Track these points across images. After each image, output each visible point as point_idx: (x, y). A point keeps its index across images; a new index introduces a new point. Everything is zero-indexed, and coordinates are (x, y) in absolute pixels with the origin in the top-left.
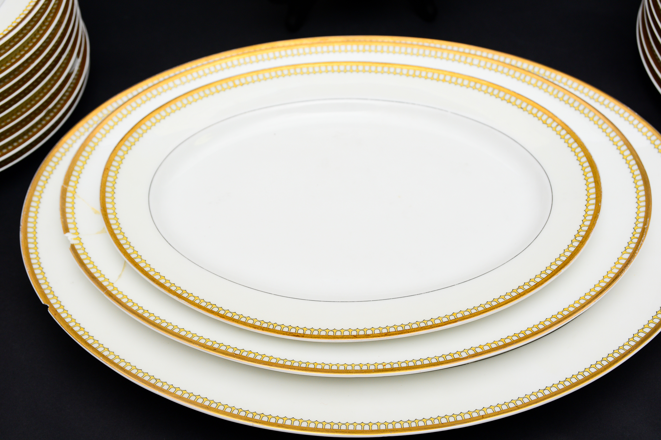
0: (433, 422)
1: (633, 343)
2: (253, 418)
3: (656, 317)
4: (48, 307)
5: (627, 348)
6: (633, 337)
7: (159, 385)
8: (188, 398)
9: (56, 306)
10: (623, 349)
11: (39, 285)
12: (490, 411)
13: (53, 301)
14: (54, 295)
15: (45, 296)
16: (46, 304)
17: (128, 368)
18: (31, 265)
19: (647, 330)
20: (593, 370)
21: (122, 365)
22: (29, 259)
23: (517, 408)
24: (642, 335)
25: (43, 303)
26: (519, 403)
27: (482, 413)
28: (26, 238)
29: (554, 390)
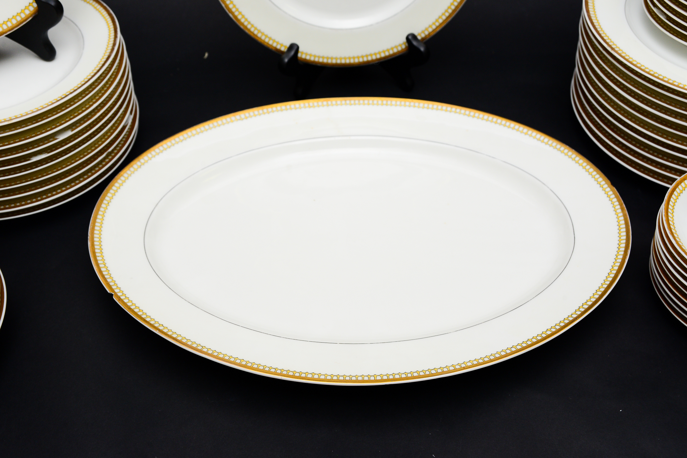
0: (425, 373)
1: (579, 313)
2: (281, 373)
3: (596, 294)
4: (113, 295)
5: (575, 316)
6: (579, 309)
7: (205, 350)
8: (229, 359)
9: (119, 294)
10: (572, 317)
11: (105, 279)
12: (469, 364)
13: (116, 291)
14: (117, 286)
15: (110, 287)
16: (111, 293)
17: (179, 338)
18: (98, 265)
19: (590, 303)
20: (549, 333)
21: (174, 336)
22: (96, 260)
23: (491, 361)
24: (586, 307)
25: (109, 292)
26: (492, 358)
27: (463, 366)
28: (93, 245)
29: (519, 347)
